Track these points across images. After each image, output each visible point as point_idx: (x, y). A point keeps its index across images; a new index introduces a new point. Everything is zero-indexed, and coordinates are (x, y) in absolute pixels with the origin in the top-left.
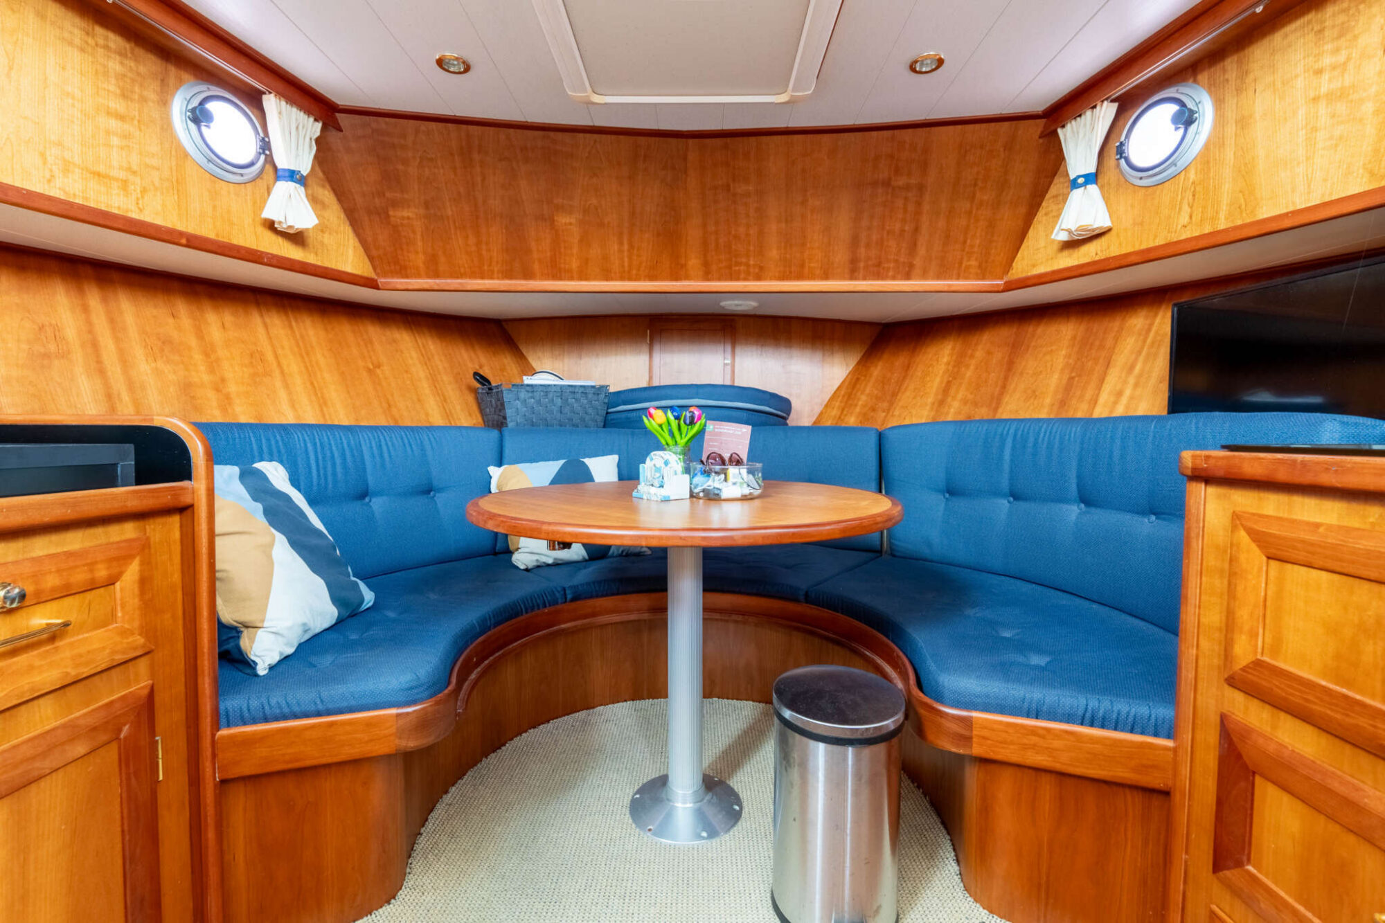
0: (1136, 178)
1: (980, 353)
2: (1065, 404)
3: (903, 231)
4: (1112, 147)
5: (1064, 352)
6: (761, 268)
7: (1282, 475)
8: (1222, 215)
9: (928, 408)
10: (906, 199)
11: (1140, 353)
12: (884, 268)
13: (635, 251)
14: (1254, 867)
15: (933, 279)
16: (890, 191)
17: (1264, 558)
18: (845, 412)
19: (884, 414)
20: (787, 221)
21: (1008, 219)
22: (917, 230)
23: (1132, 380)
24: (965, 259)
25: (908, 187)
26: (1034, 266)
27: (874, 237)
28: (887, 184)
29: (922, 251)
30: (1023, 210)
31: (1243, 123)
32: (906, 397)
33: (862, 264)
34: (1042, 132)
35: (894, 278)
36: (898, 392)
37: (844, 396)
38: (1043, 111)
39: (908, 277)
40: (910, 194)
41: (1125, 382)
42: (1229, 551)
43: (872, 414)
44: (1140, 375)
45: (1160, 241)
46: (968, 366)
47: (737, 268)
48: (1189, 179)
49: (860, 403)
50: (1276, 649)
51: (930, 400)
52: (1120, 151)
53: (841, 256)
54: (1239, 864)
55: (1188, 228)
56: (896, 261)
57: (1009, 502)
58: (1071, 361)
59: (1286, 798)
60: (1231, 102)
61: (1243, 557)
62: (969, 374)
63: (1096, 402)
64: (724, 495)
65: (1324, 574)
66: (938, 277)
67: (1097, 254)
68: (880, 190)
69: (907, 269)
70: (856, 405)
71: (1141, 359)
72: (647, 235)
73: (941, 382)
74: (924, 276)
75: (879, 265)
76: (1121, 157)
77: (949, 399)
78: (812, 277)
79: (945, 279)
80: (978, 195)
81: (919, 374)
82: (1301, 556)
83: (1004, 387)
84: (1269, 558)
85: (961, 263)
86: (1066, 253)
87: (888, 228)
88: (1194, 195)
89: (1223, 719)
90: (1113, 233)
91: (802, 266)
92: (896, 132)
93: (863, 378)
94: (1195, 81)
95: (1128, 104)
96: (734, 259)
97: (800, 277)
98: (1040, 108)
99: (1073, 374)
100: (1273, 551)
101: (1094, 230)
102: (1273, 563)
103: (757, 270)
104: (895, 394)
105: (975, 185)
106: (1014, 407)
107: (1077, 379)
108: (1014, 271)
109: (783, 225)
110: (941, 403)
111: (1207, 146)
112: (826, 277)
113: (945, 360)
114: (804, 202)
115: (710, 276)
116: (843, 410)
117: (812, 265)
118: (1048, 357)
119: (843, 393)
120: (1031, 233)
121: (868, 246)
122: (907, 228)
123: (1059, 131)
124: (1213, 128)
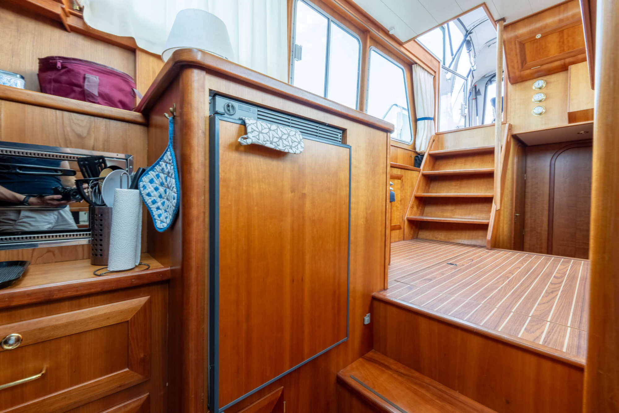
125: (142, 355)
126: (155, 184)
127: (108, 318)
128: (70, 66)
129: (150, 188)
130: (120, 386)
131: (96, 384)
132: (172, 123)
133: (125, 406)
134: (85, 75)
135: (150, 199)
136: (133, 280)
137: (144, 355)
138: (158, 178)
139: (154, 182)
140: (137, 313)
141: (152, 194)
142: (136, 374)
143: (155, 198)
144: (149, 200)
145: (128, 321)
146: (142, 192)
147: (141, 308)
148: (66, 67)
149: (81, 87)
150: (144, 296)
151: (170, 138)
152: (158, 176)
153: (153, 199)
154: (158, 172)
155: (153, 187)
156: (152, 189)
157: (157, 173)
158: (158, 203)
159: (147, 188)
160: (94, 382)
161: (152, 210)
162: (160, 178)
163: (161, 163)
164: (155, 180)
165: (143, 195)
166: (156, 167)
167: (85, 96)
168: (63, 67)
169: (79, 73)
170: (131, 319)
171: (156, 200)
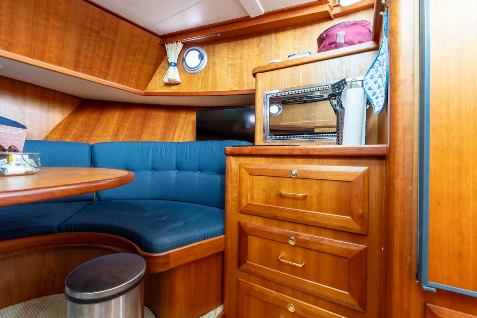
0: (188, 69)
1: (131, 118)
2: (164, 139)
3: (104, 58)
4: (182, 58)
5: (162, 121)
6: (11, 44)
7: (254, 152)
8: (209, 87)
9: (110, 137)
10: (107, 44)
11: (184, 124)
12: (93, 71)
14: (249, 261)
15: (116, 83)
16: (99, 36)
17: (249, 175)
18: (63, 137)
19: (87, 139)
20: (33, 25)
21: (147, 68)
22: (110, 59)
23: (183, 133)
24: (130, 79)
25: (107, 39)
26: (155, 89)
27: (89, 55)
28: (98, 33)
29: (112, 69)
30: (152, 68)
31: (214, 64)
32: (98, 132)
33: (82, 65)
34: (160, 43)
35: (98, 77)
36: (94, 129)
37: (62, 129)
38: (161, 35)
39: (105, 78)
40: (108, 43)
41: (181, 133)
42: (239, 175)
43: (80, 138)
44: (185, 131)
45: (194, 91)
46: (127, 122)
48: (201, 75)
49: (73, 133)
50: (252, 199)
51: (111, 134)
52: (184, 59)
53: (69, 56)
54: (245, 262)
55: (201, 89)
56: (100, 70)
57: (151, 172)
58: (165, 125)
59: (256, 238)
60: (211, 57)
61: (243, 176)
62: (127, 125)
63: (174, 138)
64: (7, 173)
65: (262, 177)
66: (119, 83)
67: (176, 90)
68: (94, 34)
69: (105, 75)
70: (70, 134)
71: (185, 126)
73: (115, 127)
74: (113, 80)
75: (91, 68)
76: (184, 62)
77: (119, 134)
78: (50, 62)
79: (122, 84)
80: (137, 55)
81: (104, 123)
82: (257, 173)
83: (142, 131)
84: (250, 175)
85: (128, 80)
86: (166, 87)
87: (97, 53)
88: (203, 80)
89: (239, 223)
90: (181, 84)
91: (44, 53)
92: (104, 12)
93: (73, 121)
94: (203, 48)
95: (186, 46)
97: (41, 59)
98: (160, 34)
99: (166, 129)
100: (251, 173)
101: (176, 82)
102: (251, 176)
103: (7, 44)
104: (92, 130)
105: (136, 51)
107: (167, 131)
108: (148, 89)
109: (31, 26)
110: (116, 135)
111: (206, 67)
112: (60, 64)
113: (116, 118)
114: (47, 20)
116: (62, 135)
117: (51, 55)
118: (157, 123)
119: (61, 127)
120: (154, 77)
121: (86, 57)
122: (106, 57)
123: (166, 45)
124: (207, 63)
125: (361, 212)
126: (375, 79)
127: (338, 175)
128: (329, 33)
129: (370, 83)
130: (344, 227)
131: (331, 217)
132: (386, 16)
133: (348, 245)
134: (337, 34)
135: (371, 92)
136: (355, 151)
137: (363, 213)
138: (377, 72)
139: (374, 77)
140: (357, 177)
141: (372, 88)
142: (356, 224)
143: (374, 90)
144: (370, 93)
145: (351, 182)
146: (365, 89)
147: (361, 174)
148: (328, 35)
149: (335, 43)
150: (364, 166)
151: (385, 30)
152: (377, 71)
153: (373, 91)
154: (377, 67)
155: (373, 81)
156: (373, 83)
157: (376, 68)
158: (377, 93)
159: (369, 83)
160: (330, 216)
161: (372, 101)
162: (378, 72)
163: (378, 58)
164: (374, 75)
165: (366, 90)
166: (375, 64)
167: (337, 46)
168: (326, 36)
169: (334, 34)
170: (353, 180)
171: (375, 91)
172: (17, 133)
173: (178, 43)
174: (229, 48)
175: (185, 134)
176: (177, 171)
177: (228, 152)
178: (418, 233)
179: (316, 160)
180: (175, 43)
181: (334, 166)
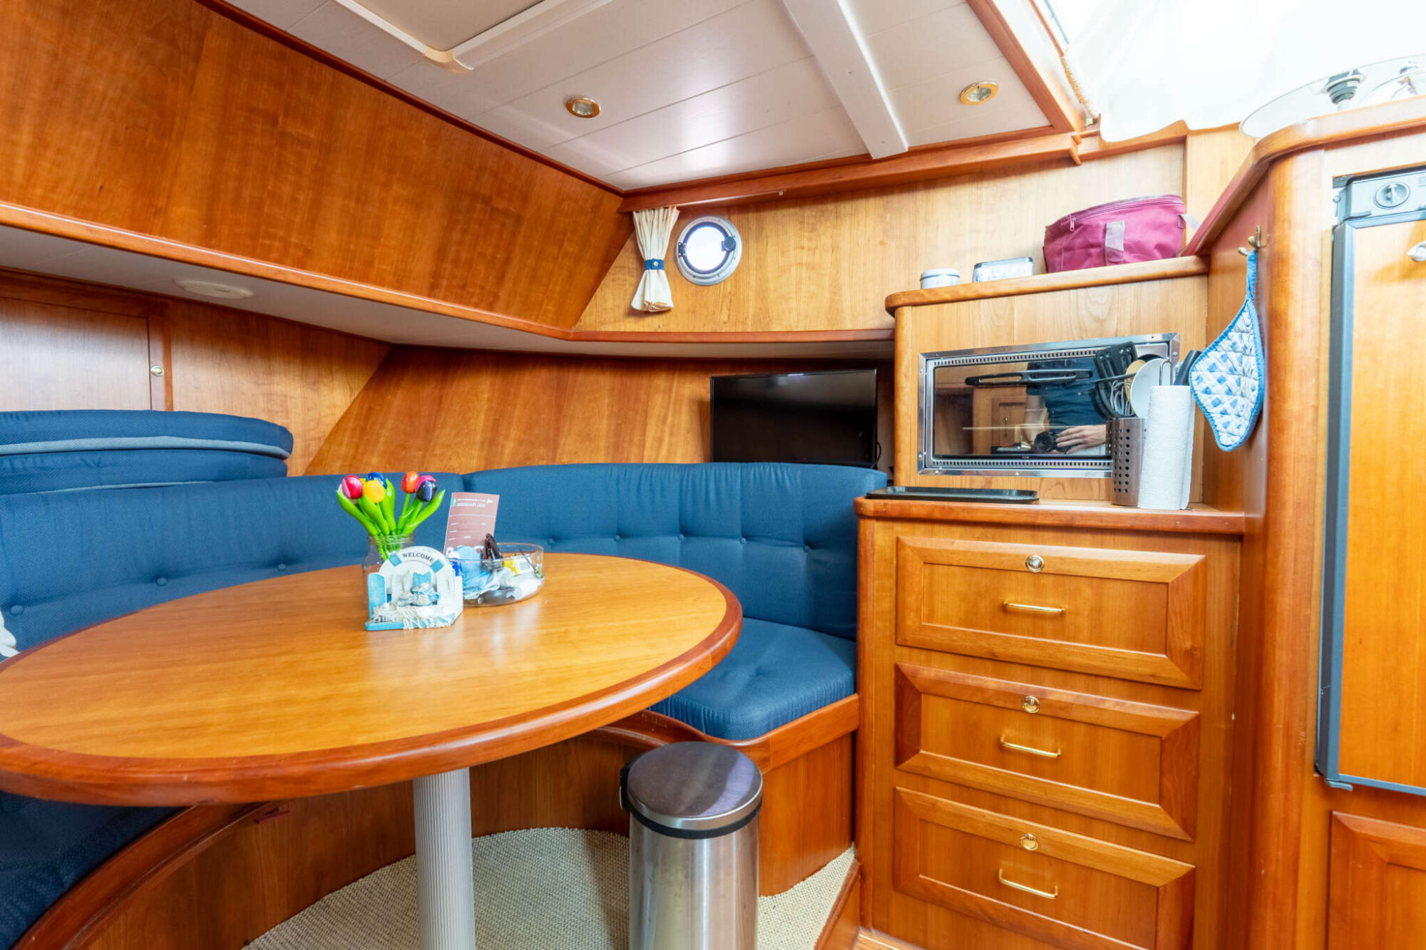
0: (691, 274)
1: (524, 392)
2: (618, 448)
3: (494, 258)
4: (676, 245)
5: (606, 401)
6: (308, 252)
7: (937, 515)
8: (749, 322)
9: (477, 447)
10: (503, 225)
11: (668, 407)
12: (468, 292)
13: (50, 154)
14: (923, 750)
15: (514, 315)
16: (489, 209)
17: (922, 564)
18: (361, 450)
19: (420, 453)
20: (358, 201)
21: (585, 272)
22: (507, 261)
23: (667, 430)
24: (546, 302)
25: (506, 213)
26: (602, 324)
27: (464, 255)
28: (487, 201)
29: (508, 284)
30: (596, 270)
31: (761, 262)
32: (445, 434)
33: (444, 282)
34: (619, 209)
35: (476, 306)
36: (435, 426)
37: (354, 429)
38: (625, 191)
39: (491, 308)
40: (507, 221)
41: (662, 431)
42: (895, 562)
43: (404, 453)
44: (672, 427)
45: (708, 329)
46: (514, 406)
47: (267, 242)
48: (727, 289)
49: (382, 439)
50: (930, 618)
51: (478, 438)
52: (682, 248)
53: (422, 265)
54: (917, 752)
55: (727, 325)
56: (482, 288)
58: (615, 409)
59: (941, 701)
60: (753, 245)
61: (909, 565)
62: (517, 413)
63: (643, 446)
65: (957, 568)
66: (519, 315)
67: (659, 327)
68: (479, 206)
69: (491, 299)
70: (376, 442)
71: (670, 413)
72: (85, 133)
73: (487, 420)
74: (506, 311)
75: (463, 287)
76: (682, 255)
77: (501, 439)
78: (381, 282)
79: (525, 318)
80: (566, 244)
81: (457, 409)
82: (945, 560)
83: (558, 429)
84: (925, 563)
85: (540, 308)
86: (632, 319)
87: (479, 250)
88: (731, 302)
89: (897, 669)
90: (672, 313)
91: (370, 264)
92: (506, 151)
93: (378, 408)
94: (729, 219)
95: (686, 214)
96: (263, 228)
97: (364, 278)
98: (624, 189)
99: (620, 422)
100: (929, 560)
101: (664, 307)
102: (928, 566)
103: (300, 254)
104: (429, 431)
105: (565, 235)
106: (572, 451)
107: (623, 426)
108: (582, 324)
109: (353, 204)
110: (492, 442)
111: (738, 268)
112: (399, 286)
113: (486, 396)
114: (387, 185)
115: (214, 242)
116: (357, 447)
117: (384, 267)
118: (593, 404)
119: (351, 425)
120: (598, 292)
121: (455, 262)
122: (499, 256)
123: (635, 213)
124: (742, 258)
125: (1188, 644)
126: (1219, 373)
127: (1139, 570)
128: (1085, 222)
129: (1209, 380)
130: (1153, 676)
131: (1120, 655)
132: (1253, 261)
133: (1159, 710)
134: (1106, 225)
135: (1210, 398)
136: (1178, 522)
137: (1193, 647)
138: (1225, 361)
139: (1217, 368)
140: (1182, 576)
141: (1213, 390)
142: (1178, 669)
143: (1218, 396)
144: (1206, 401)
145: (1167, 584)
146: (1195, 388)
147: (1190, 570)
148: (1081, 225)
149: (1100, 245)
150: (1196, 553)
151: (1250, 288)
152: (1224, 358)
153: (1214, 397)
154: (1224, 350)
155: (1214, 377)
156: (1214, 381)
157: (1223, 353)
158: (1223, 403)
159: (1205, 379)
160: (1119, 652)
161: (1212, 417)
162: (1228, 360)
163: (1230, 334)
164: (1218, 364)
165: (1196, 392)
166: (1221, 344)
167: (1106, 257)
168: (1077, 226)
169: (1098, 226)
170: (1173, 582)
171: (1220, 399)
172: (484, 505)
173: (670, 209)
174: (802, 223)
175: (671, 434)
176: (682, 536)
177: (870, 511)
178: (1320, 690)
179: (1088, 537)
180: (662, 210)
181: (1129, 550)
